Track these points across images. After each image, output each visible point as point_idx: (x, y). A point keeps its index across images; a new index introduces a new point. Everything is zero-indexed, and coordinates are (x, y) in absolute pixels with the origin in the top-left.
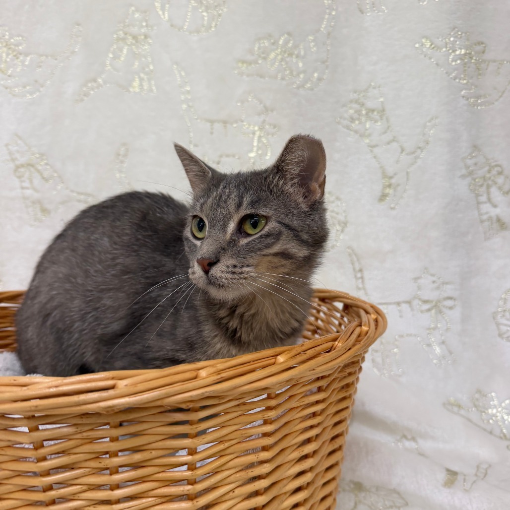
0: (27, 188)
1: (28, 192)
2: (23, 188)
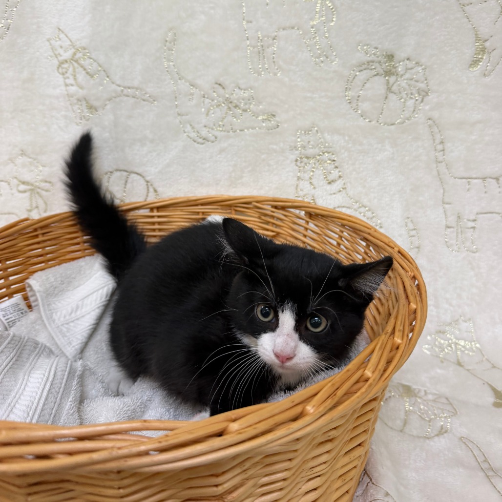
0: (72, 85)
1: (73, 89)
2: (66, 85)
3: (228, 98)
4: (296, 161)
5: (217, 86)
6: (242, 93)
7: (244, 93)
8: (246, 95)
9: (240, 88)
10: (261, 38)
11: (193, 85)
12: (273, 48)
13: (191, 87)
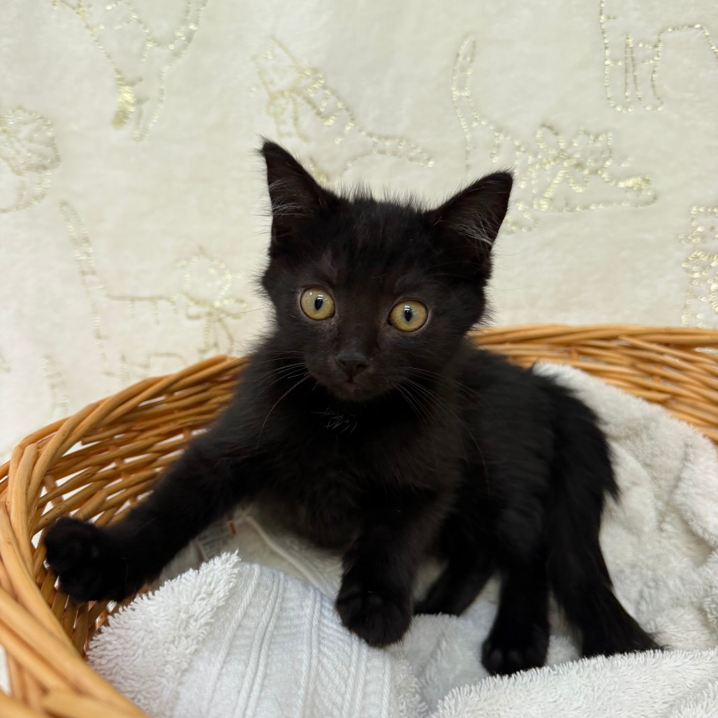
1: (291, 143)
3: (562, 150)
5: (544, 130)
6: (590, 142)
8: (598, 145)
9: (587, 133)
10: (631, 46)
11: (499, 130)
12: (652, 62)
13: (497, 134)
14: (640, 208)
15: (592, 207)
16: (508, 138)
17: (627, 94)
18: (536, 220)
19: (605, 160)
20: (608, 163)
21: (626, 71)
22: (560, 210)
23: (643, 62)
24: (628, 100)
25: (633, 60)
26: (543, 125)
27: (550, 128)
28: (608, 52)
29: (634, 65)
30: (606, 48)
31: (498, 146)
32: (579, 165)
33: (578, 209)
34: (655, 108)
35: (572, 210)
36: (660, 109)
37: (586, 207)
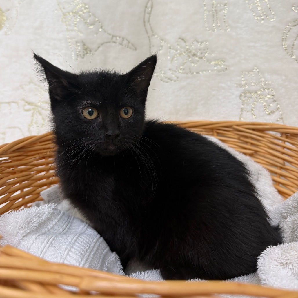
3: (187, 49)
4: (241, 96)
5: (180, 40)
6: (199, 45)
7: (201, 45)
8: (202, 46)
9: (197, 42)
10: (215, 5)
11: (162, 40)
12: (224, 12)
13: (161, 41)
14: (221, 73)
15: (201, 73)
16: (166, 43)
17: (214, 25)
18: (178, 78)
19: (205, 53)
20: (206, 55)
21: (213, 15)
22: (187, 74)
23: (220, 11)
24: (214, 28)
25: (216, 10)
26: (180, 38)
27: (182, 39)
28: (205, 8)
29: (216, 13)
30: (205, 6)
31: (162, 46)
32: (194, 55)
33: (195, 73)
34: (226, 30)
35: (192, 74)
36: (228, 31)
37: (198, 73)
